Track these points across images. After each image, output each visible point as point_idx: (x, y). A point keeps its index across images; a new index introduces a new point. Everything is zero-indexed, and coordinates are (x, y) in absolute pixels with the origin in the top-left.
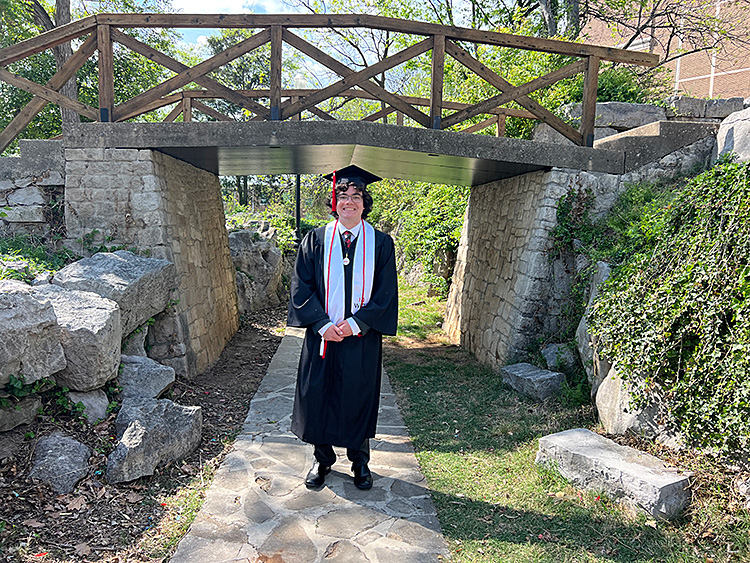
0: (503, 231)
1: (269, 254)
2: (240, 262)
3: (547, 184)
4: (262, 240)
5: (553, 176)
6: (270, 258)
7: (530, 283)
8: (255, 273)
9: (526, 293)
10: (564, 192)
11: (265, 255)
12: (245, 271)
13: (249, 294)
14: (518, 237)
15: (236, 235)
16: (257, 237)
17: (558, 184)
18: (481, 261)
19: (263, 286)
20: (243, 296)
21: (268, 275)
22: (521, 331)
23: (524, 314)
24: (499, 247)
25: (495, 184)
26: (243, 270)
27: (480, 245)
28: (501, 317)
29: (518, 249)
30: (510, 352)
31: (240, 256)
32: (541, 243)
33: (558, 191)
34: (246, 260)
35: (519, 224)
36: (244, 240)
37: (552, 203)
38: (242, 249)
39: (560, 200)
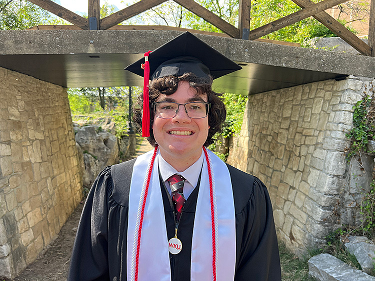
0: (288, 129)
1: (109, 141)
2: (88, 147)
3: (343, 91)
4: (104, 132)
5: (350, 83)
6: (109, 143)
7: (329, 180)
8: (98, 154)
9: (326, 189)
10: (360, 99)
11: (106, 142)
12: (92, 153)
13: (94, 169)
14: (306, 136)
15: (86, 129)
16: (100, 130)
17: (355, 91)
18: (263, 151)
19: (103, 163)
20: (89, 171)
21: (107, 155)
22: (321, 223)
23: (324, 208)
24: (284, 142)
25: (274, 93)
26: (90, 152)
27: (262, 137)
28: (293, 202)
29: (308, 146)
30: (310, 241)
31: (88, 143)
32: (339, 144)
33: (354, 97)
34: (91, 145)
35: (306, 125)
36: (90, 132)
37: (350, 108)
38: (89, 138)
39: (356, 105)
